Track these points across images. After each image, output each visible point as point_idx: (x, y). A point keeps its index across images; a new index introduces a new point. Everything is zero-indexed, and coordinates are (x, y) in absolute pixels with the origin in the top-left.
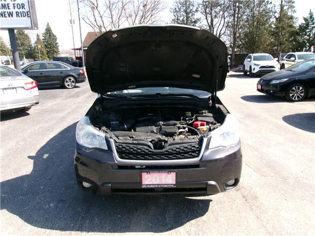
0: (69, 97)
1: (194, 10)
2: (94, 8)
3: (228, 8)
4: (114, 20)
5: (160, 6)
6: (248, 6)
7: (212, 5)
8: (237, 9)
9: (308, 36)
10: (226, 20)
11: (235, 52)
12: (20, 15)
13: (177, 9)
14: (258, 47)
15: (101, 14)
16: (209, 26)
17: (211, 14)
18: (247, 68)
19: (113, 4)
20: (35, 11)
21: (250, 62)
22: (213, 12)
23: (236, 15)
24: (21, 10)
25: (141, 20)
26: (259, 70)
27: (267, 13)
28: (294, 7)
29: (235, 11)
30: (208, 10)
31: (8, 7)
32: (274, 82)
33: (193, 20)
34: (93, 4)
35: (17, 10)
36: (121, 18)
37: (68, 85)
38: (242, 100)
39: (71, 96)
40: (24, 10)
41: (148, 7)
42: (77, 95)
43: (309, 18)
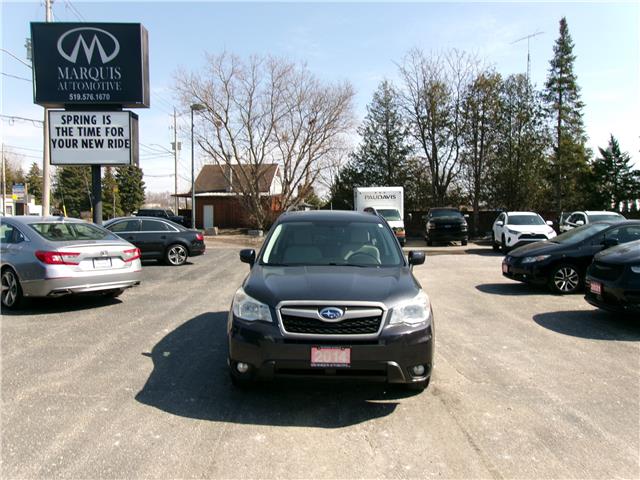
0: (178, 280)
1: (402, 132)
2: (219, 124)
3: (463, 130)
4: (255, 144)
5: (340, 124)
6: (499, 127)
7: (434, 124)
8: (480, 132)
9: (612, 182)
10: (460, 151)
11: (480, 208)
12: (114, 145)
13: (371, 130)
14: (521, 199)
15: (233, 133)
16: (430, 161)
17: (433, 139)
18: (498, 238)
19: (255, 119)
20: (138, 138)
21: (502, 226)
22: (436, 136)
23: (479, 143)
24: (117, 137)
25: (304, 147)
26: (518, 240)
27: (534, 140)
28: (582, 131)
29: (476, 136)
30: (427, 132)
31: (98, 132)
32: (528, 260)
33: (401, 149)
34: (220, 118)
35: (110, 137)
36: (267, 142)
37: (174, 260)
38: (477, 291)
39: (181, 278)
40: (121, 137)
41: (319, 123)
42: (192, 276)
43: (611, 151)
